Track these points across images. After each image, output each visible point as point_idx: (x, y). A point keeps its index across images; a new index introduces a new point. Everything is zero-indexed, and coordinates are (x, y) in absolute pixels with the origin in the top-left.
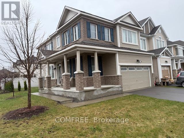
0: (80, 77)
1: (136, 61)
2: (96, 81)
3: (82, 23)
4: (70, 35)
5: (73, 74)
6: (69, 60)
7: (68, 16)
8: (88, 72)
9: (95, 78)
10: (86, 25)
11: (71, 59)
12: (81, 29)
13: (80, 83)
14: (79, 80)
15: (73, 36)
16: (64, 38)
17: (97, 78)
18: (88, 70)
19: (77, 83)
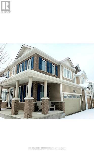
0: (29, 103)
1: (73, 91)
2: (44, 107)
3: (35, 58)
4: (24, 66)
5: (23, 99)
6: (21, 87)
7: (25, 52)
8: (37, 98)
9: (43, 105)
10: (38, 60)
11: (23, 86)
12: (34, 62)
13: (29, 109)
14: (29, 106)
15: (27, 67)
16: (19, 69)
17: (46, 105)
18: (37, 96)
19: (26, 109)
